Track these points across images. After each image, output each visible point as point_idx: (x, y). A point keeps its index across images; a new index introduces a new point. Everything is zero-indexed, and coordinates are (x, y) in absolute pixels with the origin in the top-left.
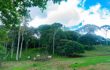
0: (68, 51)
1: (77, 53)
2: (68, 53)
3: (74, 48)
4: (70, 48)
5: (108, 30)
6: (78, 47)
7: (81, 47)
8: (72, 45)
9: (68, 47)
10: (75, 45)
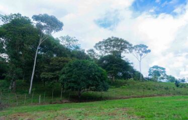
0: (70, 82)
1: (91, 90)
2: (70, 88)
3: (85, 75)
4: (74, 76)
5: (144, 54)
6: (97, 73)
7: (102, 74)
8: (81, 69)
9: (70, 71)
10: (90, 67)
